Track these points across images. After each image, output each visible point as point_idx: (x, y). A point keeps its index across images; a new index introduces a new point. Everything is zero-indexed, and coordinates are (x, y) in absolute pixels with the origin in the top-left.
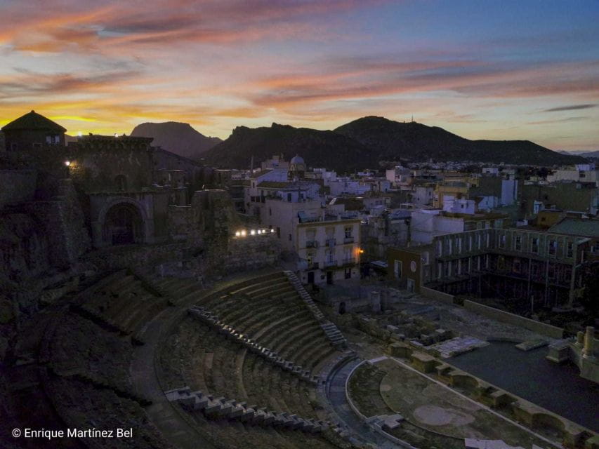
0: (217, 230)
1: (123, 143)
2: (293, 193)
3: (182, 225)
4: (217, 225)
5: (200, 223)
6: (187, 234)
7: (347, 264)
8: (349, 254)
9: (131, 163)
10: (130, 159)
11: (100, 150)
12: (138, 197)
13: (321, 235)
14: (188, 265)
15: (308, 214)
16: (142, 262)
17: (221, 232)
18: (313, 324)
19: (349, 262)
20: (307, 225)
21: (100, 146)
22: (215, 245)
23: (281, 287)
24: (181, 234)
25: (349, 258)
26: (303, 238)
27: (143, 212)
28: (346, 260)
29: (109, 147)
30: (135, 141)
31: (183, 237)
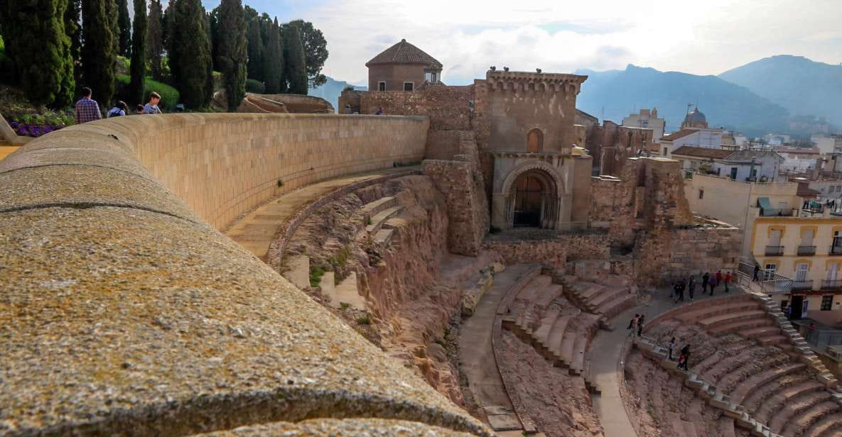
0: (657, 220)
1: (545, 83)
2: (739, 168)
3: (606, 207)
4: (659, 211)
5: (631, 204)
6: (611, 220)
7: (829, 288)
8: (834, 272)
9: (551, 112)
10: (551, 106)
11: (514, 91)
12: (555, 161)
13: (792, 237)
14: (618, 269)
15: (775, 203)
16: (558, 256)
17: (663, 222)
18: (818, 390)
19: (832, 284)
20: (772, 220)
21: (516, 86)
22: (651, 241)
23: (753, 318)
24: (603, 219)
25: (833, 278)
26: (761, 239)
27: (559, 184)
28: (829, 281)
29: (526, 88)
30: (561, 81)
31: (605, 224)
